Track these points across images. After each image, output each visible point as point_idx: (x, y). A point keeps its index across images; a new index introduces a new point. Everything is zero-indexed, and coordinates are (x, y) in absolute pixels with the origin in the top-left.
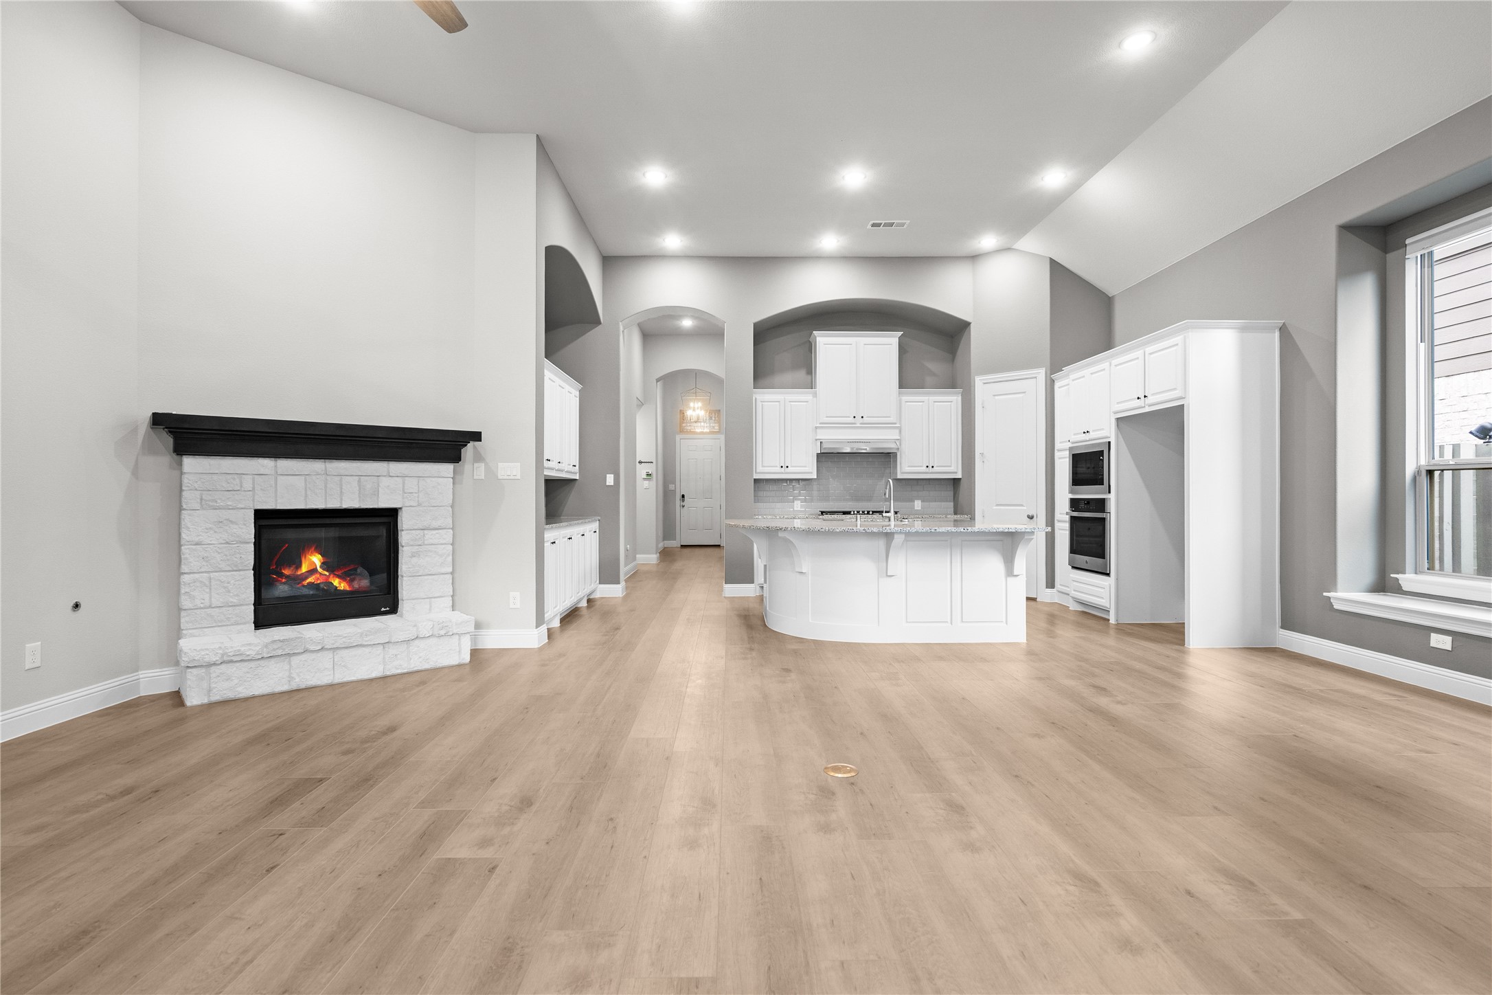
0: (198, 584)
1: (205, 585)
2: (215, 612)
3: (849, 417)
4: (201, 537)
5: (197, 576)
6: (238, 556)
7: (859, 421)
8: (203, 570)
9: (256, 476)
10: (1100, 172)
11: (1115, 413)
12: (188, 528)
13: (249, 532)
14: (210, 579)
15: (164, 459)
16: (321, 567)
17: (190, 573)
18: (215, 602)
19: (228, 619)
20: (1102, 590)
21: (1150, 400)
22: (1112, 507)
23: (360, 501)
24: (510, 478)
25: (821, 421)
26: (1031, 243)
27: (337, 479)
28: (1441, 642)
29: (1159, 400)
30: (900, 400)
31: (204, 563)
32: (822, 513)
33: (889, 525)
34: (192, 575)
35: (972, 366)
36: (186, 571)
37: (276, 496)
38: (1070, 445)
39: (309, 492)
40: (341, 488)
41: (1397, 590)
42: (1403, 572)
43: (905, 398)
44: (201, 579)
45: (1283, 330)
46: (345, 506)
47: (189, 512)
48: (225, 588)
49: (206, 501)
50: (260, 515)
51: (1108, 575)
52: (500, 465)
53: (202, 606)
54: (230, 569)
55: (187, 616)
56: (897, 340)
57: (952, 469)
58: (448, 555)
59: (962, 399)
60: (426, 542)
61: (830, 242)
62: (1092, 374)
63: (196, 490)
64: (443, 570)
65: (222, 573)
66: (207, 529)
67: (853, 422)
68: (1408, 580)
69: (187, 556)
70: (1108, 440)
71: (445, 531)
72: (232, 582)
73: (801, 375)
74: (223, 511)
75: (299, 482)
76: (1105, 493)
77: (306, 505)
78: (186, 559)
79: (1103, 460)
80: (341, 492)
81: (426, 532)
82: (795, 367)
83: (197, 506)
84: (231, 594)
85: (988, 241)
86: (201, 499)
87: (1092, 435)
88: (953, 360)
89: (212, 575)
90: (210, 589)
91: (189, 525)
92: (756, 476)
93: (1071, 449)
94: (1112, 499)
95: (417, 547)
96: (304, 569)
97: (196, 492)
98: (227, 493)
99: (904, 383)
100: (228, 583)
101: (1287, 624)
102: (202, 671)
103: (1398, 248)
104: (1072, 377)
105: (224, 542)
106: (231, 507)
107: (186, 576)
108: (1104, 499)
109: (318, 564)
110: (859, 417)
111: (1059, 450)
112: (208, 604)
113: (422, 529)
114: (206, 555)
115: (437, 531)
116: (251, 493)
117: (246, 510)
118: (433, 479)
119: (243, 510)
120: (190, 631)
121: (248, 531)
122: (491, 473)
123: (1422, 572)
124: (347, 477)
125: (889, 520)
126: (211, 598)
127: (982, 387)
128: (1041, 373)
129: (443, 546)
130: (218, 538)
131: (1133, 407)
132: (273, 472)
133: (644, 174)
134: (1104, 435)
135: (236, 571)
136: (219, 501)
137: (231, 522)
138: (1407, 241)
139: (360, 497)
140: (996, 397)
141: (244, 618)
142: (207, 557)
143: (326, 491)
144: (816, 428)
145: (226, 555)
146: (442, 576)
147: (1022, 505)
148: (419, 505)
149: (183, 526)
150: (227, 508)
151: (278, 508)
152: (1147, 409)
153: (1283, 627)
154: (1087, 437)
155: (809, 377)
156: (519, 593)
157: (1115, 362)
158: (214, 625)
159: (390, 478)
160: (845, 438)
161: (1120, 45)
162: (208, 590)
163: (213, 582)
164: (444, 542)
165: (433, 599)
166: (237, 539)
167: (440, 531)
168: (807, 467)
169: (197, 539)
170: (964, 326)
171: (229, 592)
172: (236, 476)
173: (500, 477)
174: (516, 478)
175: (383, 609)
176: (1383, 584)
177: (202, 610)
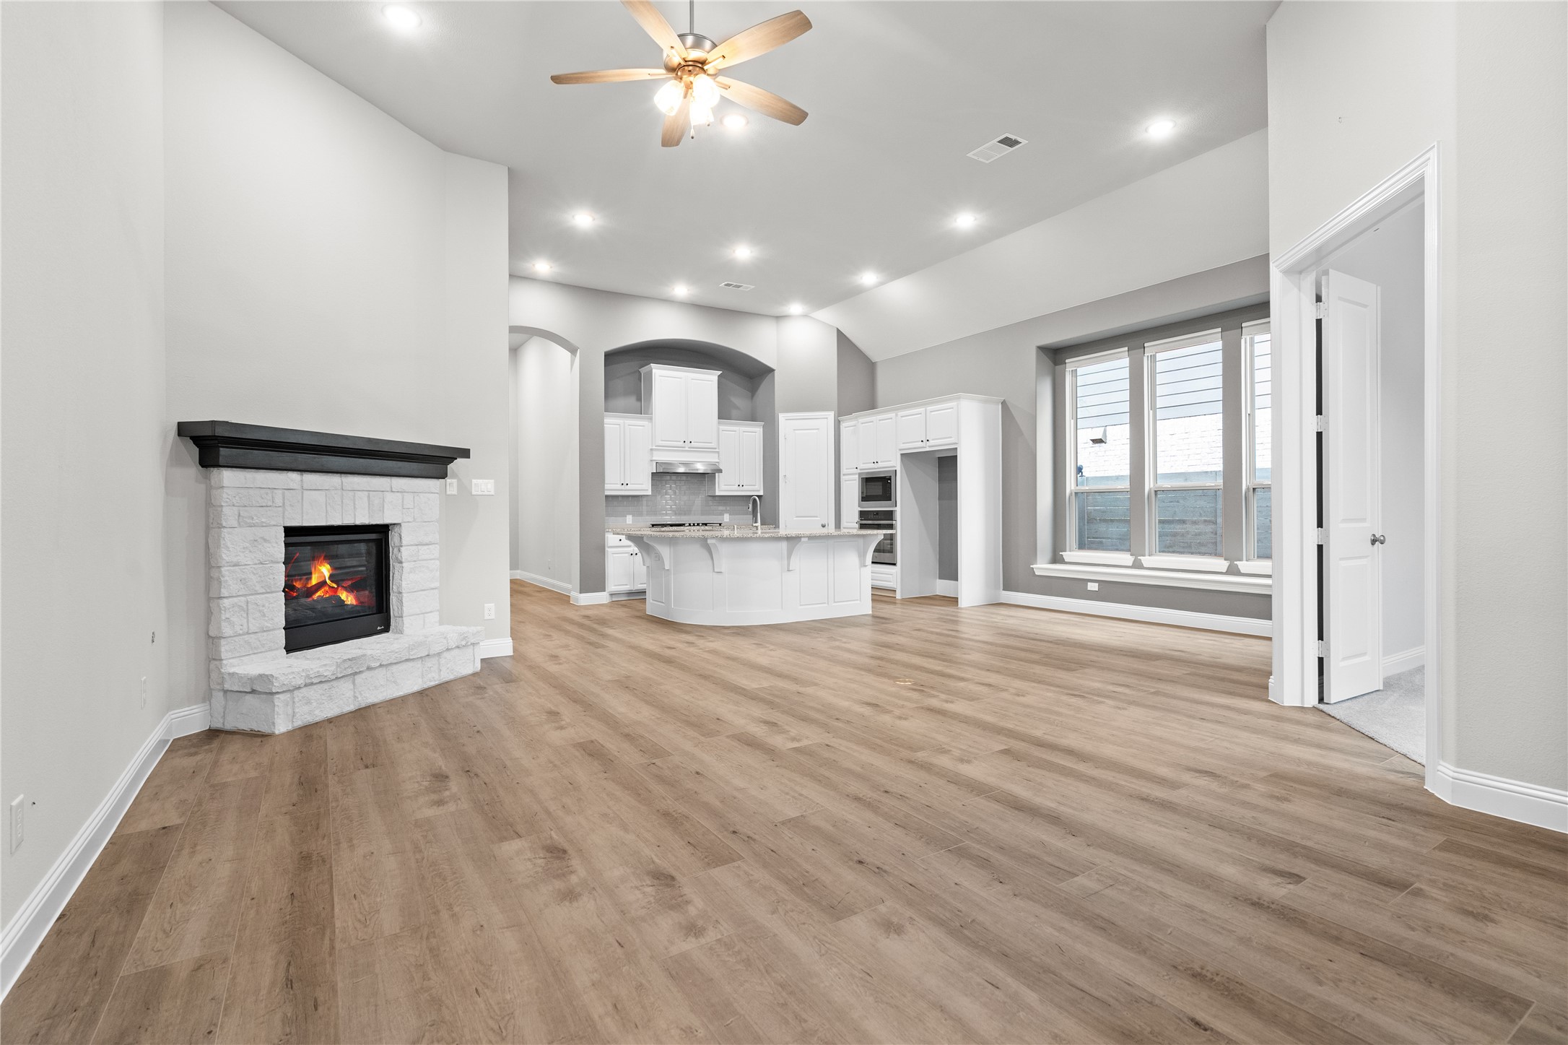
0: (236, 609)
1: (244, 611)
2: (252, 638)
3: (679, 441)
4: (239, 558)
5: (235, 600)
6: (271, 576)
7: (688, 445)
8: (240, 593)
9: (286, 491)
10: (898, 280)
11: (900, 450)
12: (227, 548)
13: (279, 551)
14: (247, 602)
15: (191, 471)
16: (329, 578)
17: (230, 597)
18: (253, 629)
19: (263, 645)
20: (891, 576)
21: (931, 442)
22: (898, 516)
23: (369, 517)
24: (484, 493)
25: (657, 444)
26: (828, 316)
27: (351, 494)
28: (1093, 587)
29: (938, 442)
30: (718, 429)
31: (242, 586)
32: (653, 525)
33: (757, 533)
34: (230, 599)
35: (776, 405)
36: (226, 595)
37: (302, 513)
38: (859, 471)
39: (329, 508)
40: (355, 504)
41: (1062, 561)
42: (1065, 551)
43: (722, 427)
44: (239, 604)
45: (1004, 403)
46: (358, 522)
47: (228, 529)
48: (260, 611)
49: (243, 517)
50: (290, 531)
51: (895, 564)
52: (474, 481)
53: (241, 632)
54: (264, 591)
55: (227, 644)
56: (715, 378)
57: (756, 487)
58: (437, 570)
59: (763, 430)
60: (420, 558)
61: (681, 290)
62: (880, 420)
63: (234, 505)
64: (433, 585)
65: (258, 596)
66: (244, 548)
67: (683, 446)
68: (1067, 555)
69: (227, 578)
70: (895, 469)
71: (433, 546)
72: (267, 605)
73: (631, 401)
74: (258, 528)
75: (319, 497)
76: (892, 507)
77: (327, 522)
78: (226, 581)
79: (890, 483)
80: (355, 507)
81: (420, 547)
82: (626, 393)
83: (235, 523)
84: (266, 618)
85: (795, 308)
86: (239, 515)
87: (880, 464)
88: (753, 396)
89: (250, 598)
90: (247, 614)
91: (229, 544)
92: (607, 493)
93: (860, 474)
94: (898, 510)
95: (414, 563)
96: (314, 581)
97: (234, 508)
98: (260, 509)
99: (724, 414)
100: (263, 606)
101: (1007, 587)
102: (288, 695)
103: (1061, 364)
104: (861, 420)
105: (258, 562)
106: (264, 525)
107: (225, 600)
108: (892, 511)
109: (327, 575)
110: (688, 442)
111: (844, 475)
112: (246, 630)
113: (417, 545)
114: (243, 577)
115: (427, 547)
116: (280, 509)
117: (277, 528)
118: (425, 494)
119: (274, 528)
120: (231, 661)
121: (278, 549)
122: (464, 489)
123: (1073, 551)
124: (359, 492)
125: (757, 529)
126: (248, 623)
127: (786, 423)
128: (831, 415)
129: (433, 561)
130: (253, 557)
131: (917, 446)
132: (299, 487)
133: (573, 217)
134: (891, 465)
135: (269, 593)
136: (255, 518)
137: (265, 540)
138: (1067, 361)
139: (369, 513)
140: (797, 432)
141: (277, 643)
142: (245, 579)
143: (342, 507)
144: (652, 450)
145: (260, 577)
146: (432, 591)
147: (817, 517)
148: (414, 520)
149: (222, 546)
150: (262, 525)
151: (304, 525)
152: (928, 449)
153: (1003, 590)
154: (876, 466)
155: (639, 403)
156: (493, 604)
157: (901, 413)
158: (251, 652)
159: (392, 493)
160: (679, 460)
161: (955, 221)
162: (245, 615)
163: (250, 606)
164: (432, 557)
165: (426, 615)
166: (270, 559)
167: (430, 546)
168: (643, 485)
169: (235, 560)
170: (766, 371)
171: (264, 616)
172: (269, 491)
173: (474, 493)
174: (490, 493)
175: (379, 628)
176: (1057, 559)
177: (240, 637)
